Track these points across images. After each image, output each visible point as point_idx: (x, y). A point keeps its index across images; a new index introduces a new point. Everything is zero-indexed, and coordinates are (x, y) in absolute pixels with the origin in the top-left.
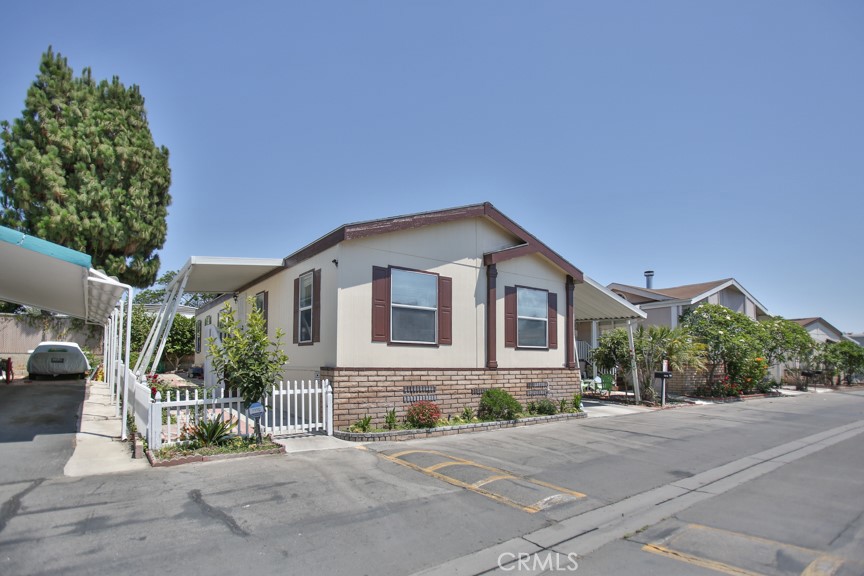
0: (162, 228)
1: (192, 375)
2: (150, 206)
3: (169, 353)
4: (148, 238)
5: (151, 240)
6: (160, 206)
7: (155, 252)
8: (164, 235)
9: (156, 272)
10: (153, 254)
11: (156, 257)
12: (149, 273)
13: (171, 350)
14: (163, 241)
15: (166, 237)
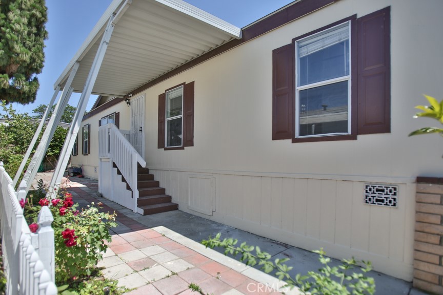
0: (41, 55)
1: (72, 174)
2: (29, 34)
3: (49, 156)
4: (28, 61)
5: (31, 63)
6: (38, 37)
7: (34, 75)
8: (42, 61)
9: (36, 91)
10: (33, 78)
11: (36, 79)
12: (30, 91)
13: (51, 154)
14: (41, 67)
15: (44, 64)
